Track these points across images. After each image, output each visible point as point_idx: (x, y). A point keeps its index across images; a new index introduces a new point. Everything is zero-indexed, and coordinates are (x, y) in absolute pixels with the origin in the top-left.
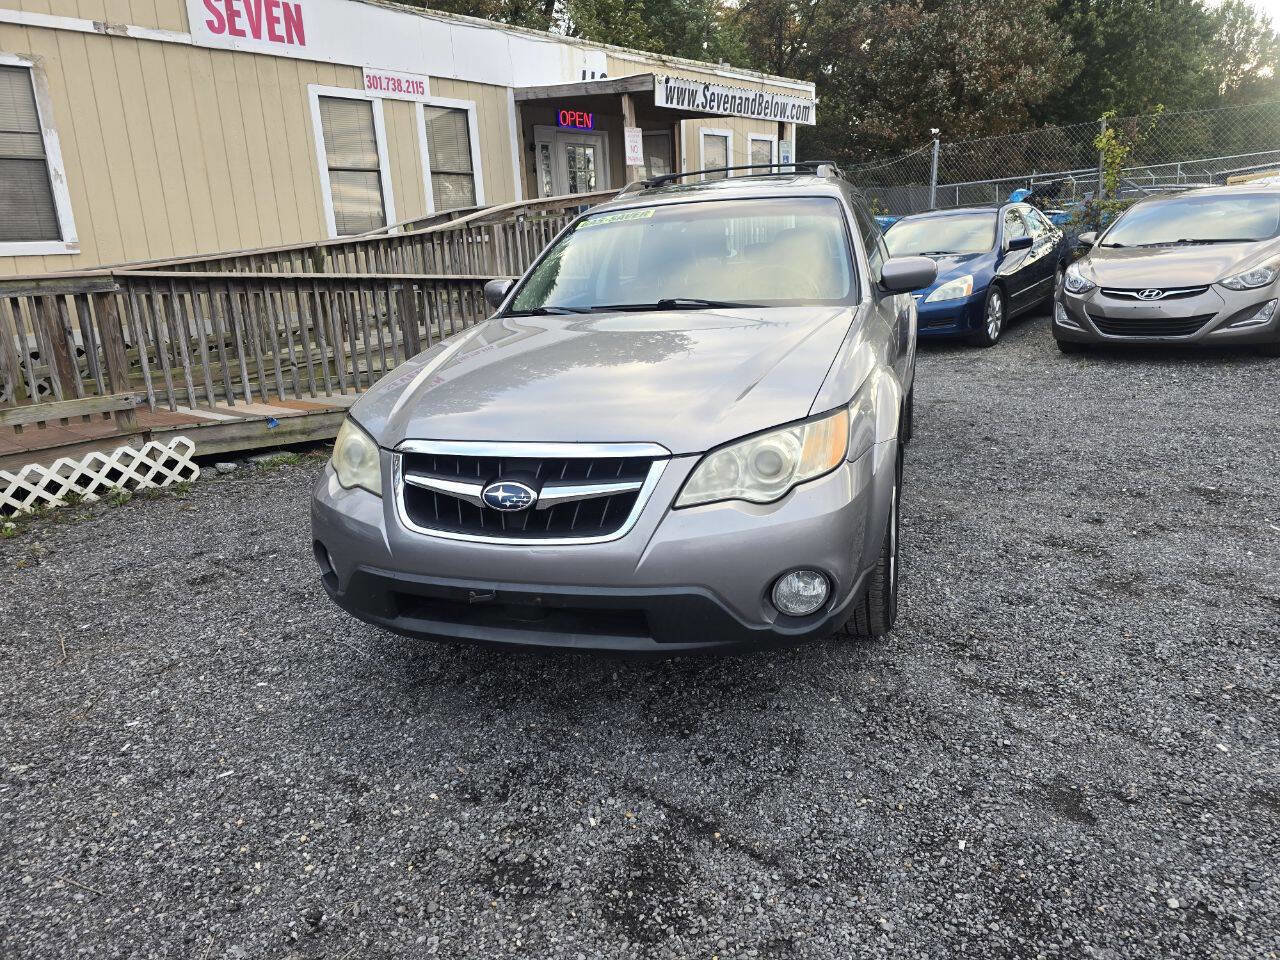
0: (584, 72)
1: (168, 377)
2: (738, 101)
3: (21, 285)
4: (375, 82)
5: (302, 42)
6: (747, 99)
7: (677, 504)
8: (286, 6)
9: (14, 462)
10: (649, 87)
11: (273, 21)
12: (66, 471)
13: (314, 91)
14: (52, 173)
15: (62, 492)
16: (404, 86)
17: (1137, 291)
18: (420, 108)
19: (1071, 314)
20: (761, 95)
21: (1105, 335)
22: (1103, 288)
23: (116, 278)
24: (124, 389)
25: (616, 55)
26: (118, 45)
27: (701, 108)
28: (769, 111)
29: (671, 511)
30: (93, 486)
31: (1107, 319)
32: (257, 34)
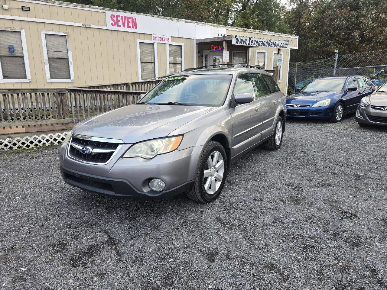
0: (219, 34)
1: (84, 116)
2: (261, 42)
3: (44, 90)
4: (155, 38)
5: (136, 28)
6: (265, 42)
7: (124, 157)
8: (132, 18)
9: (39, 133)
10: (230, 39)
11: (128, 22)
12: (51, 137)
13: (138, 41)
14: (70, 62)
15: (50, 142)
16: (164, 39)
17: (383, 107)
18: (167, 46)
19: (361, 114)
20: (270, 41)
21: (371, 122)
22: (372, 106)
23: (67, 89)
24: (67, 118)
25: (229, 29)
26: (88, 30)
27: (248, 45)
28: (272, 45)
29: (121, 158)
30: (57, 141)
31: (372, 116)
32: (124, 26)
